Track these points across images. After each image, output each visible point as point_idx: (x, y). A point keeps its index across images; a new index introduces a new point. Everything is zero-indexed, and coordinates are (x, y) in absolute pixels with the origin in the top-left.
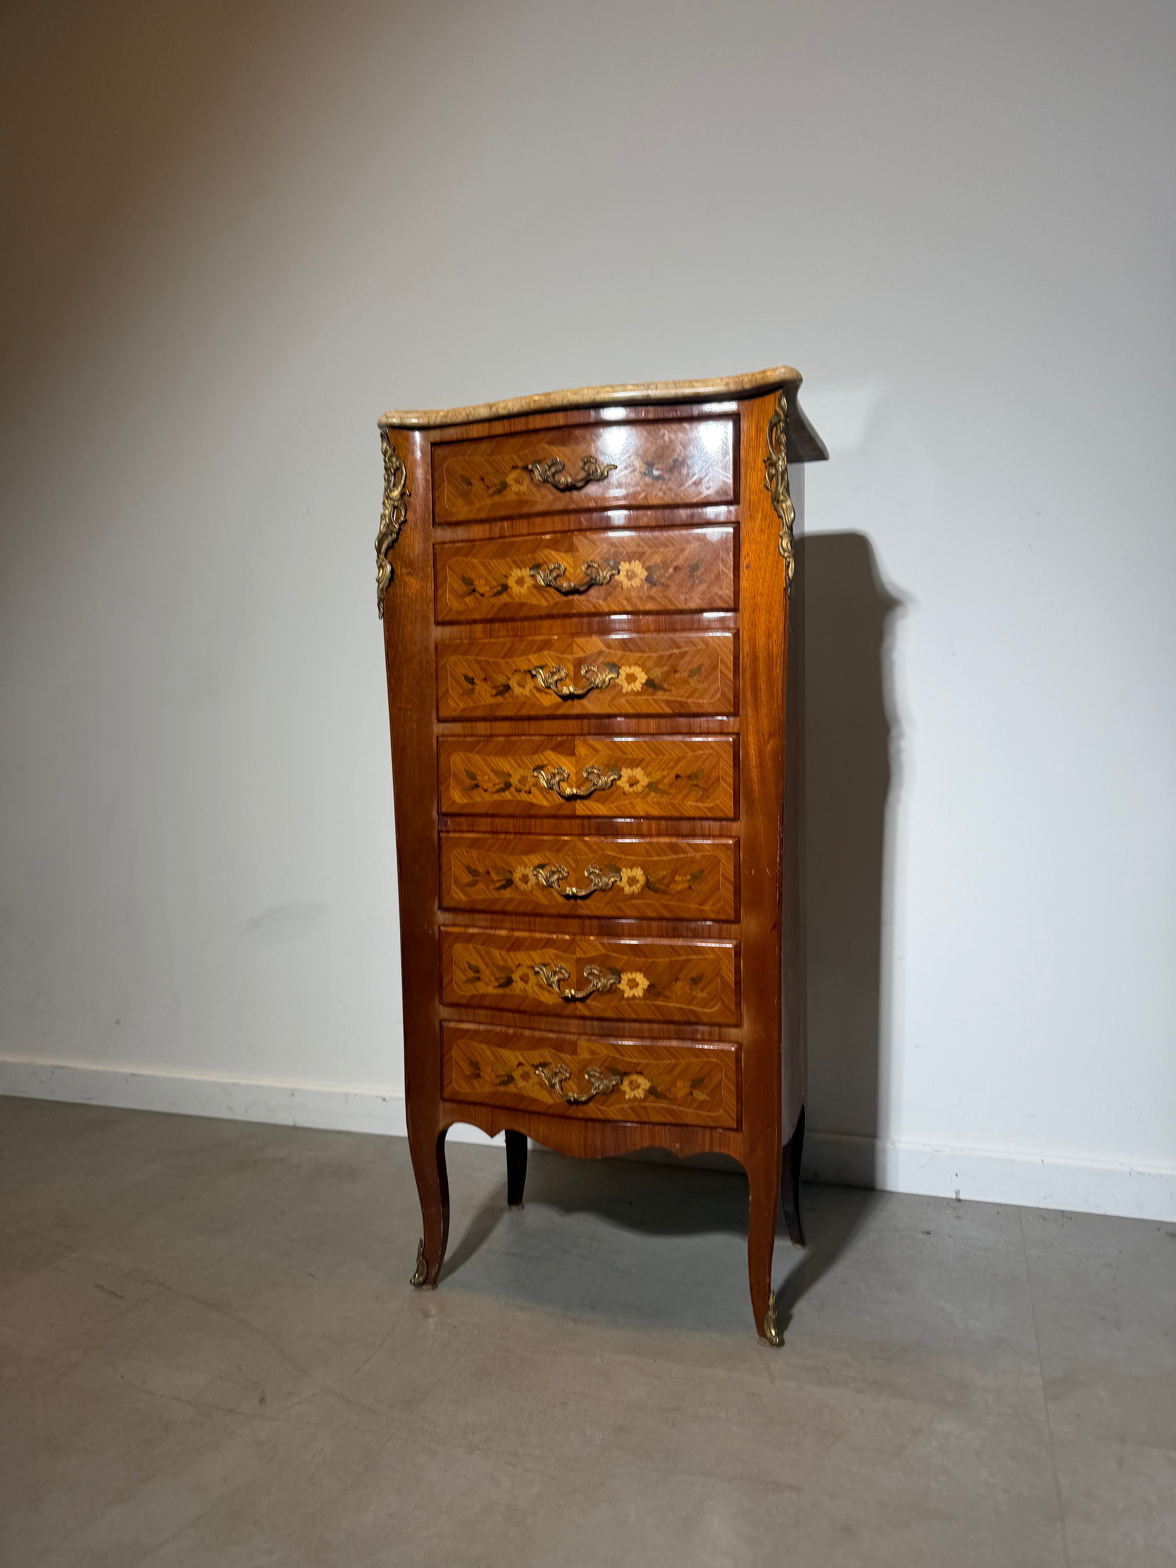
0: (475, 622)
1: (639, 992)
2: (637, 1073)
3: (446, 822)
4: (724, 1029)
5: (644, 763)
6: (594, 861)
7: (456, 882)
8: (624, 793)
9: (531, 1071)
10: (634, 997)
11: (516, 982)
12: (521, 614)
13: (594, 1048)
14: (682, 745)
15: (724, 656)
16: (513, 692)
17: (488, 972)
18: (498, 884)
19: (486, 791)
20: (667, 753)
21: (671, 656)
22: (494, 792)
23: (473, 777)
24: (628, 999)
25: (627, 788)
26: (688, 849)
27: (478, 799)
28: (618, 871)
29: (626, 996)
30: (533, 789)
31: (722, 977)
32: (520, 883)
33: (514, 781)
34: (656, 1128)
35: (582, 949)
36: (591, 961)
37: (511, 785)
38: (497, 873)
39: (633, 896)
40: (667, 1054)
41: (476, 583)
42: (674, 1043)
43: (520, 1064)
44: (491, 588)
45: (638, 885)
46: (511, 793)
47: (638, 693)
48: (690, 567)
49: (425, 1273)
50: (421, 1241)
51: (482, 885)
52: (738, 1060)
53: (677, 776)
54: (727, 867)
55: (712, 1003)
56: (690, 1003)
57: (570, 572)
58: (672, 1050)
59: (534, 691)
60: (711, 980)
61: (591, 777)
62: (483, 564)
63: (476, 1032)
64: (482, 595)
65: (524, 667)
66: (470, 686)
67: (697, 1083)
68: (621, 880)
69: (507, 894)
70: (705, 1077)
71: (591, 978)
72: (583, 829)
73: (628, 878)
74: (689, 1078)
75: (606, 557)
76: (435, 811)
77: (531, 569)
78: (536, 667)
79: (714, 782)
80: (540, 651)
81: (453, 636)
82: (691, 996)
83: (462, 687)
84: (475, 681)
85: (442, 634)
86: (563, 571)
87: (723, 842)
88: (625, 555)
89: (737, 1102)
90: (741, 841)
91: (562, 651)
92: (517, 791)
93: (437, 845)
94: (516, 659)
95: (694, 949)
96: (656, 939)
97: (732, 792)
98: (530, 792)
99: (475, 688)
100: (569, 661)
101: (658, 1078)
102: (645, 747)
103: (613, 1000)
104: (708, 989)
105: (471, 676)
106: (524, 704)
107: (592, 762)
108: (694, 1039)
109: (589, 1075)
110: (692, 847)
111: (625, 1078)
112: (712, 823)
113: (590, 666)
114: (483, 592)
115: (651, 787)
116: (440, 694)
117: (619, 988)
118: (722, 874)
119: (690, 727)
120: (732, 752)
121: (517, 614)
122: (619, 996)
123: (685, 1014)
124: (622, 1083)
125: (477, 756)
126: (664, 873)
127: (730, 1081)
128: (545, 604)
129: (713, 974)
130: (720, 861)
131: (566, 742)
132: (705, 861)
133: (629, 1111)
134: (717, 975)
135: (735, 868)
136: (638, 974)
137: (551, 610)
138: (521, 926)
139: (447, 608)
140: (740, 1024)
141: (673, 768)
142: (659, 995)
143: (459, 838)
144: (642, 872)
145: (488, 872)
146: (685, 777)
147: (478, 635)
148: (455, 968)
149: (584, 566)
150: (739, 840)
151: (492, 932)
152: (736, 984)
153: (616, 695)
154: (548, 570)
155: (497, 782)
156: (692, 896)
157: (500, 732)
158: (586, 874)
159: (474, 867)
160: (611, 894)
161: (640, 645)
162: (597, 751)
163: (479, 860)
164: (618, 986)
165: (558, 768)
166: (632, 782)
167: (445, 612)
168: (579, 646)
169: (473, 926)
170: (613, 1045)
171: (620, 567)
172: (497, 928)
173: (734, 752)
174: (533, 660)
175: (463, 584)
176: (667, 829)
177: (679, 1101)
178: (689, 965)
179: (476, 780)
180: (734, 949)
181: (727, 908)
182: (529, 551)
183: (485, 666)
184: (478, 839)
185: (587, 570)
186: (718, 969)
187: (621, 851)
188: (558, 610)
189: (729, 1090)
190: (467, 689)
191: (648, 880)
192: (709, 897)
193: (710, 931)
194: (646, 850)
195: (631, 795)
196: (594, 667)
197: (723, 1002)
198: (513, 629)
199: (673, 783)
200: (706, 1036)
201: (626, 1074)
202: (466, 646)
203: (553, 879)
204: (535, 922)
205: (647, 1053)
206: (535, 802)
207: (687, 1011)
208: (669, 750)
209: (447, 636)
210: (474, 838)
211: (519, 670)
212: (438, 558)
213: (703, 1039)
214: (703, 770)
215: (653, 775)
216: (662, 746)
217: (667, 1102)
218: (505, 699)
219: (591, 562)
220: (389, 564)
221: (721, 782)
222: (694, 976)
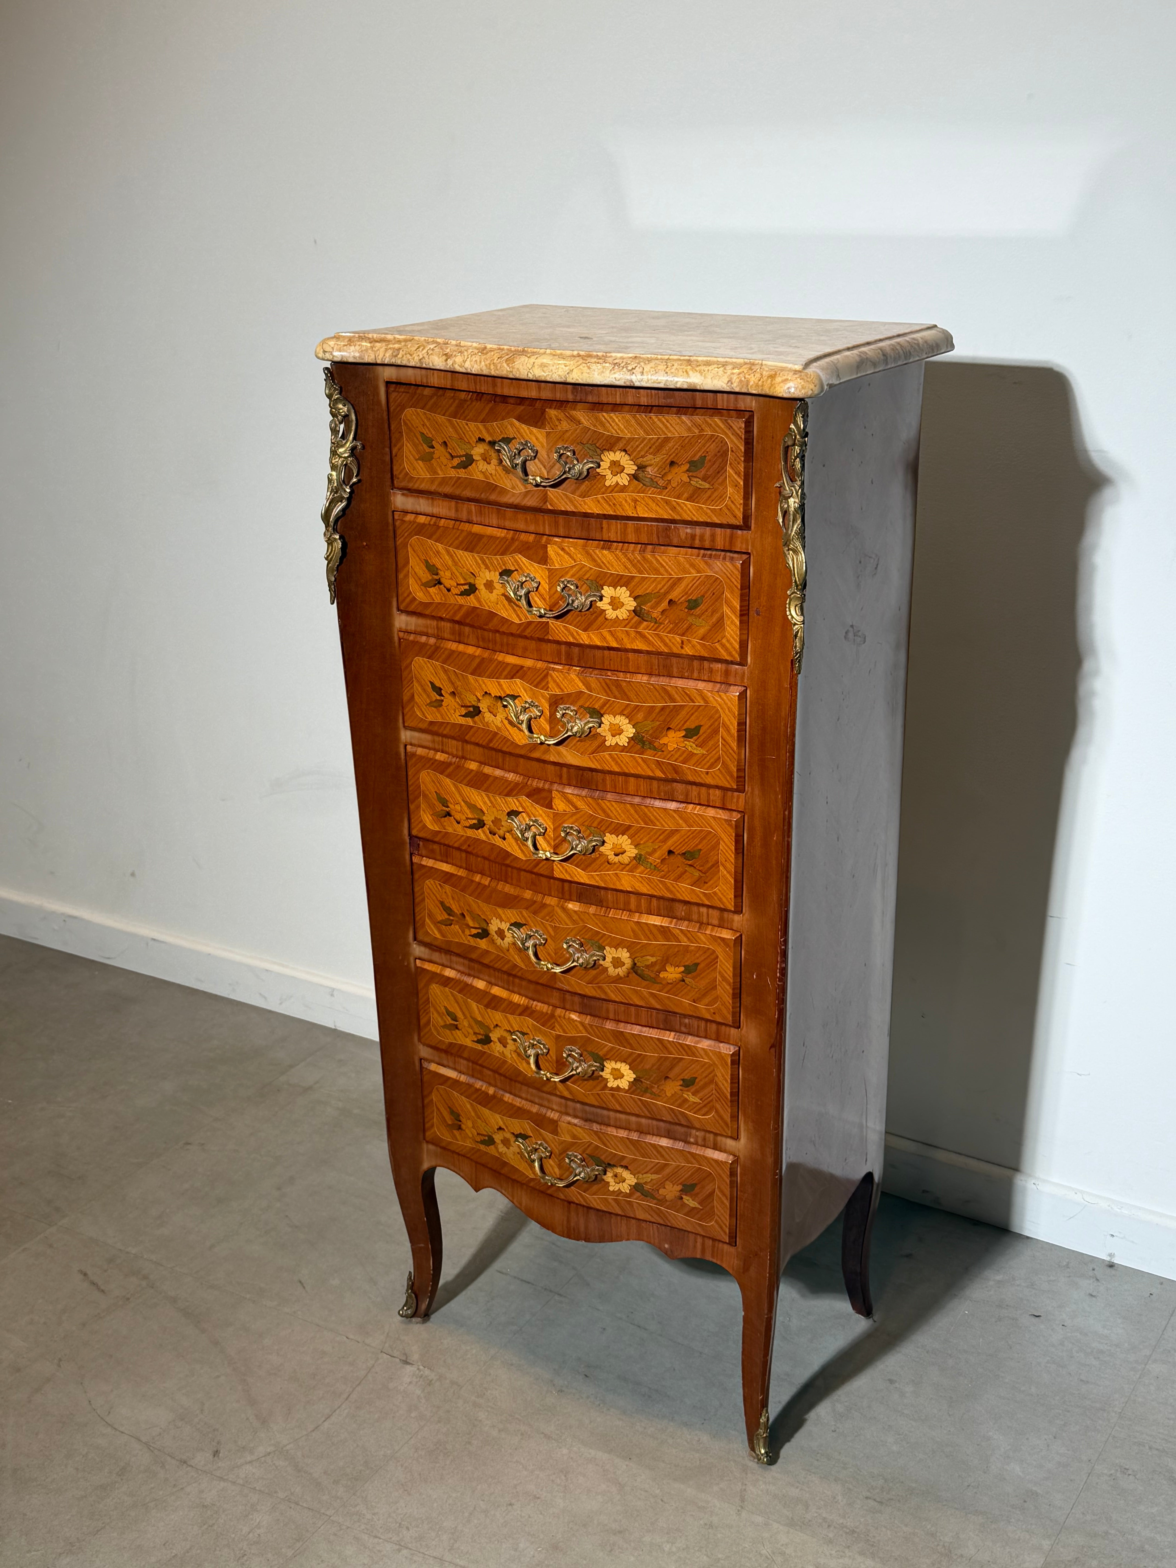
0: (441, 619)
1: (624, 1084)
2: (622, 1166)
3: (419, 845)
4: (719, 1138)
5: (631, 831)
6: (574, 932)
7: (431, 916)
8: (608, 863)
9: (512, 1139)
10: (618, 1088)
11: (495, 1043)
12: (490, 626)
13: (575, 1132)
14: (675, 815)
15: (726, 719)
16: (484, 718)
17: (466, 1023)
18: (474, 931)
19: (458, 823)
20: (658, 823)
21: (663, 708)
22: (466, 827)
23: (445, 803)
24: (612, 1089)
25: (612, 857)
26: (682, 937)
27: (450, 830)
28: (602, 948)
29: (609, 1085)
30: (508, 835)
31: (717, 1085)
32: (496, 937)
33: (488, 819)
34: (644, 1224)
35: (561, 1026)
36: (572, 1041)
37: (484, 824)
38: (473, 919)
39: (618, 979)
40: (655, 1152)
41: (441, 573)
42: (664, 1142)
43: (500, 1129)
44: (458, 584)
45: (624, 968)
46: (484, 832)
47: (624, 749)
48: (689, 601)
49: (414, 1305)
50: (410, 1274)
51: (457, 927)
52: (733, 1173)
53: (670, 852)
54: (726, 966)
55: (705, 1110)
56: (681, 1106)
57: (544, 589)
58: (661, 1149)
59: (506, 722)
60: (705, 1086)
61: (569, 838)
62: (448, 552)
63: (456, 1082)
64: (449, 590)
65: (495, 692)
66: (438, 698)
67: (688, 1189)
68: (604, 959)
69: (483, 944)
70: (696, 1184)
71: (570, 1060)
72: (563, 892)
73: (613, 958)
74: (680, 1182)
75: (586, 577)
76: (406, 832)
77: (501, 574)
78: (508, 696)
79: (713, 866)
80: (512, 678)
81: (419, 629)
82: (682, 1099)
83: (428, 696)
84: (443, 692)
85: (407, 625)
86: (536, 585)
87: (722, 936)
88: (609, 578)
89: (730, 1216)
90: (743, 937)
91: (535, 683)
92: (490, 833)
93: (409, 868)
94: (486, 680)
95: (686, 1048)
96: (645, 1029)
97: (733, 882)
98: (504, 839)
99: (443, 701)
100: (543, 696)
101: (645, 1175)
102: (632, 811)
103: (595, 1087)
104: (701, 1094)
105: (437, 685)
106: (496, 734)
107: (571, 820)
108: (687, 1142)
109: (569, 1159)
110: (685, 935)
111: (608, 1170)
112: (711, 911)
113: (568, 708)
114: (448, 586)
115: (640, 859)
116: (405, 698)
117: (601, 1076)
118: (720, 972)
119: (687, 795)
120: (734, 834)
121: (487, 624)
122: (602, 1084)
123: (676, 1115)
124: (605, 1174)
125: (448, 780)
126: (653, 959)
127: (724, 1194)
128: (517, 621)
129: (707, 1079)
130: (717, 957)
131: (543, 790)
132: (700, 953)
133: (613, 1203)
134: (712, 1081)
135: (734, 968)
136: (623, 1064)
137: (524, 630)
138: (500, 983)
139: (411, 597)
140: (736, 1138)
141: (665, 841)
142: (646, 1090)
143: (432, 868)
144: (628, 955)
145: (463, 915)
146: (679, 854)
147: (446, 636)
148: (432, 1009)
149: (559, 585)
150: (741, 935)
151: (469, 980)
152: (732, 1094)
153: (598, 747)
154: (519, 581)
155: (470, 816)
156: (686, 990)
157: (472, 757)
158: (565, 946)
159: (448, 905)
160: (593, 972)
161: (626, 691)
162: (576, 808)
163: (453, 898)
164: (601, 1073)
165: (534, 819)
166: (618, 851)
167: (408, 600)
168: (555, 681)
169: (450, 968)
170: (596, 1133)
171: (603, 591)
172: (474, 977)
173: (737, 835)
174: (504, 686)
175: (427, 571)
176: (659, 909)
177: (668, 1203)
178: (681, 1064)
179: (448, 807)
180: (732, 1055)
181: (725, 1011)
182: (498, 552)
183: (453, 677)
184: (452, 875)
185: (562, 591)
186: (712, 1075)
187: (605, 927)
188: (532, 631)
189: (723, 1202)
190: (434, 699)
191: (635, 964)
192: (704, 995)
193: (706, 1030)
194: (633, 931)
195: (615, 866)
196: (572, 711)
197: (717, 1112)
198: (483, 640)
199: (665, 858)
200: (700, 1141)
201: (610, 1165)
202: (433, 648)
203: (530, 944)
204: (513, 982)
205: (633, 1148)
206: (509, 850)
207: (677, 1113)
208: (662, 821)
209: (412, 628)
210: (448, 873)
211: (490, 694)
212: (398, 532)
213: (696, 1143)
214: (701, 850)
215: (641, 847)
216: (653, 815)
217: (655, 1201)
218: (475, 723)
219: (568, 582)
220: (340, 539)
221: (721, 868)
222: (686, 1078)
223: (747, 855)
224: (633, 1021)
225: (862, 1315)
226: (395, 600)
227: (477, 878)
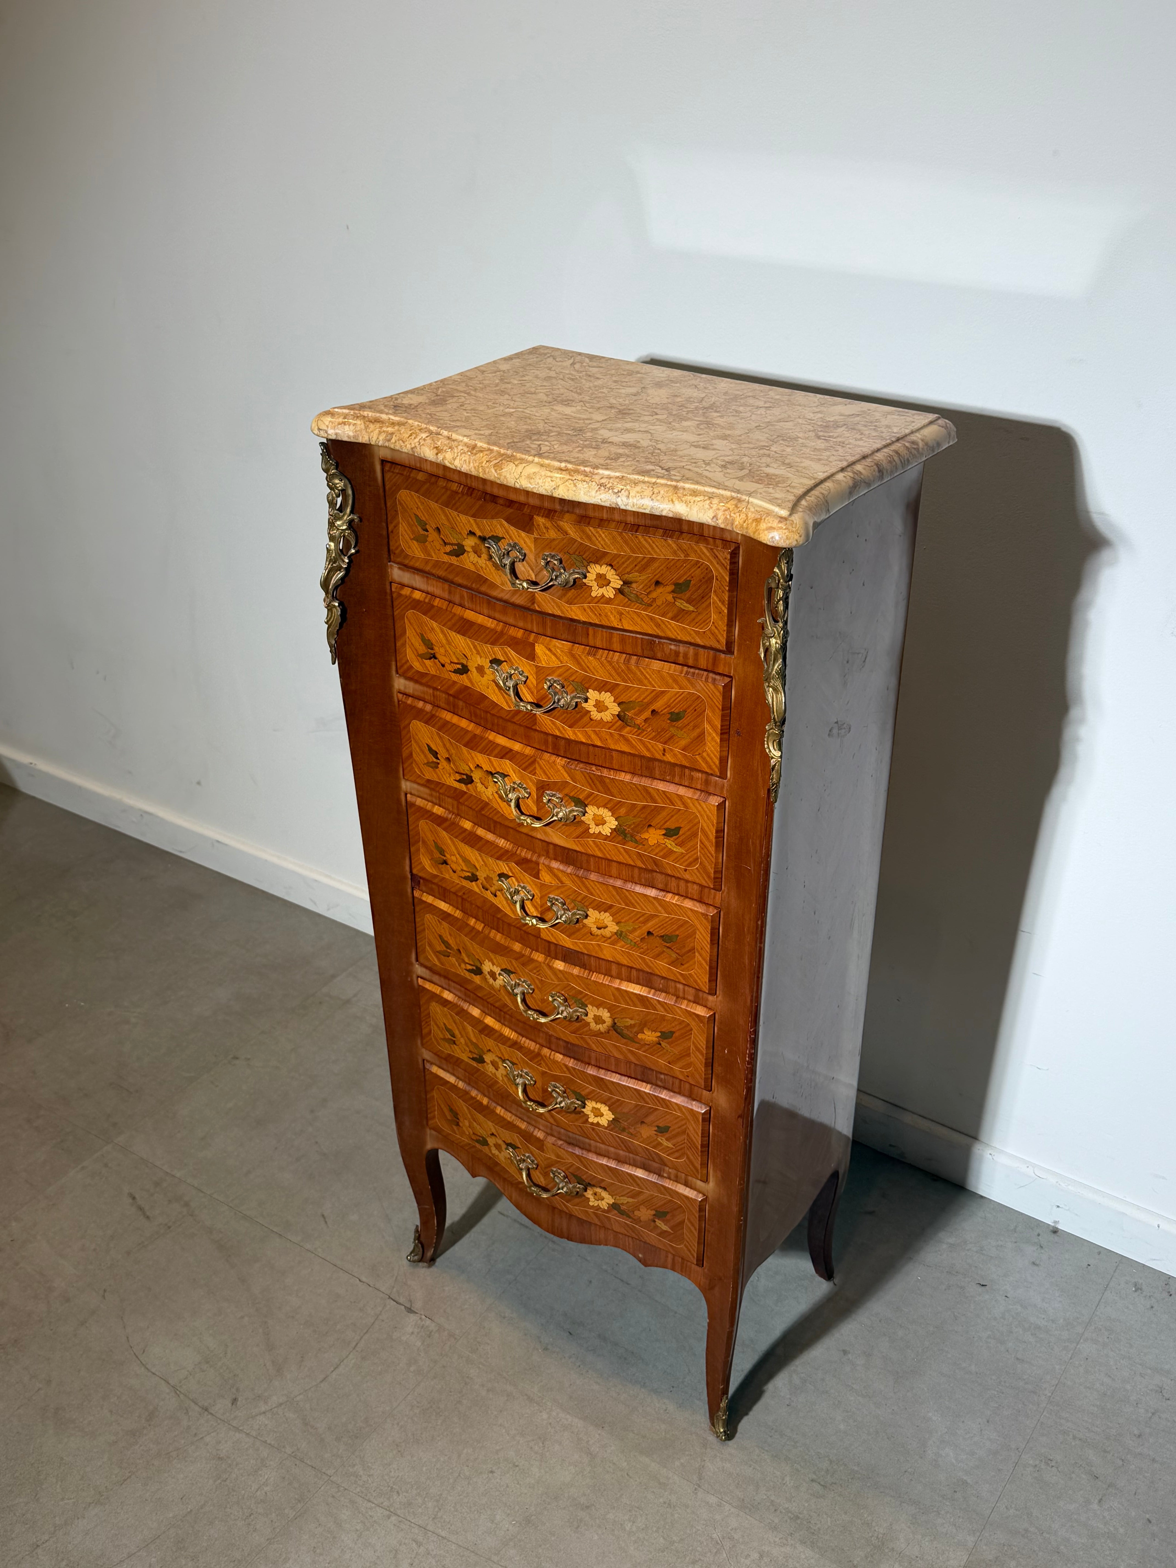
0: (437, 689)
1: (604, 1121)
2: (601, 1187)
3: (419, 882)
4: (690, 1178)
5: (613, 910)
6: (558, 988)
7: (430, 945)
8: (591, 934)
9: (504, 1146)
10: (598, 1124)
11: (488, 1064)
12: (481, 706)
13: (560, 1153)
14: (655, 902)
15: (705, 825)
16: (476, 787)
17: (462, 1041)
18: (469, 967)
19: (454, 872)
20: (638, 907)
21: (644, 807)
22: (461, 877)
23: (442, 852)
24: (592, 1124)
25: (594, 930)
26: (659, 1007)
27: (447, 877)
28: (584, 1006)
29: (590, 1120)
30: (498, 893)
31: (688, 1136)
32: (488, 977)
33: (481, 875)
34: (621, 1236)
35: (547, 1065)
36: (556, 1079)
37: (477, 879)
38: (468, 956)
39: (599, 1034)
40: (631, 1181)
41: (436, 649)
42: (640, 1173)
43: (493, 1134)
44: (451, 662)
45: (605, 1025)
46: (477, 886)
47: (606, 838)
48: (672, 713)
49: (421, 1253)
50: (417, 1226)
51: (454, 959)
52: (701, 1209)
53: (649, 933)
54: (699, 1038)
55: (677, 1155)
56: (654, 1147)
57: (532, 683)
58: (636, 1179)
59: (496, 796)
60: (678, 1135)
61: (554, 908)
62: (442, 632)
63: (454, 1087)
64: (443, 666)
65: (486, 767)
66: (435, 760)
67: (660, 1214)
68: (587, 1015)
69: (477, 979)
70: (668, 1212)
71: (555, 1095)
72: (549, 951)
73: (594, 1015)
74: (654, 1207)
75: (572, 679)
76: (407, 868)
77: (491, 662)
78: (497, 773)
79: (690, 951)
80: (502, 758)
81: (416, 694)
82: (656, 1142)
83: (425, 756)
84: (439, 756)
85: (405, 687)
86: (524, 679)
87: (696, 1012)
88: (594, 682)
89: (698, 1243)
90: (717, 1016)
91: (524, 766)
92: (483, 887)
93: (411, 900)
94: (478, 754)
95: (661, 1101)
96: (623, 1078)
97: (708, 968)
98: (496, 896)
99: (438, 764)
100: (531, 780)
101: (622, 1198)
102: (615, 893)
103: (577, 1120)
104: (674, 1141)
105: (434, 748)
106: (487, 804)
107: (557, 892)
108: (660, 1175)
109: (553, 1174)
110: (663, 1006)
111: (589, 1188)
112: (686, 988)
113: (553, 795)
114: (443, 662)
115: (621, 935)
116: (405, 755)
117: (583, 1112)
118: (693, 1043)
119: (666, 885)
120: (710, 928)
121: (479, 704)
122: (584, 1119)
123: (651, 1155)
124: (586, 1191)
125: (444, 832)
126: (632, 1022)
127: (693, 1225)
128: (507, 708)
129: (679, 1130)
130: (691, 1030)
131: (530, 861)
132: (676, 1023)
133: (593, 1216)
134: (684, 1132)
135: (707, 1042)
136: (603, 1106)
137: (513, 717)
138: (492, 1015)
139: (408, 664)
140: (706, 1180)
141: (645, 922)
142: (624, 1130)
143: (431, 904)
144: (608, 1015)
145: (459, 950)
146: (657, 936)
147: (442, 705)
148: (432, 1023)
149: (546, 683)
150: (715, 1013)
151: (465, 1006)
152: (702, 1146)
153: (583, 833)
154: (507, 673)
155: (465, 869)
156: (661, 1053)
157: (466, 817)
158: (550, 999)
159: (446, 939)
160: (578, 1024)
161: (610, 787)
162: (562, 882)
163: (450, 935)
164: (583, 1110)
165: (522, 885)
166: (600, 926)
167: (405, 667)
168: (541, 768)
169: (449, 991)
170: (578, 1156)
171: (588, 694)
172: (470, 1004)
173: (712, 929)
174: (494, 763)
175: (422, 644)
176: (638, 978)
177: (642, 1223)
178: (656, 1113)
179: (445, 856)
180: (703, 1114)
181: (697, 1076)
182: (489, 641)
183: (448, 745)
184: (449, 915)
185: (549, 689)
186: (685, 1127)
187: (587, 988)
188: (520, 719)
189: (691, 1232)
190: (431, 760)
191: (615, 1023)
192: (678, 1059)
193: (680, 1087)
194: (614, 995)
195: (598, 938)
196: (557, 798)
197: (688, 1158)
198: (476, 716)
199: (644, 938)
200: (672, 1177)
201: (590, 1185)
202: (429, 715)
203: (518, 990)
204: (504, 1017)
205: (611, 1174)
206: (500, 906)
207: (652, 1153)
208: (641, 904)
209: (410, 691)
210: (445, 912)
211: (481, 767)
212: (395, 603)
213: (669, 1178)
214: (678, 936)
215: (622, 924)
216: (634, 898)
217: (630, 1220)
218: (468, 789)
219: (555, 681)
220: (339, 606)
221: (697, 954)
222: (660, 1125)
223: (722, 946)
224: (613, 1069)
225: (824, 1279)
226: (394, 663)
227: (472, 922)
